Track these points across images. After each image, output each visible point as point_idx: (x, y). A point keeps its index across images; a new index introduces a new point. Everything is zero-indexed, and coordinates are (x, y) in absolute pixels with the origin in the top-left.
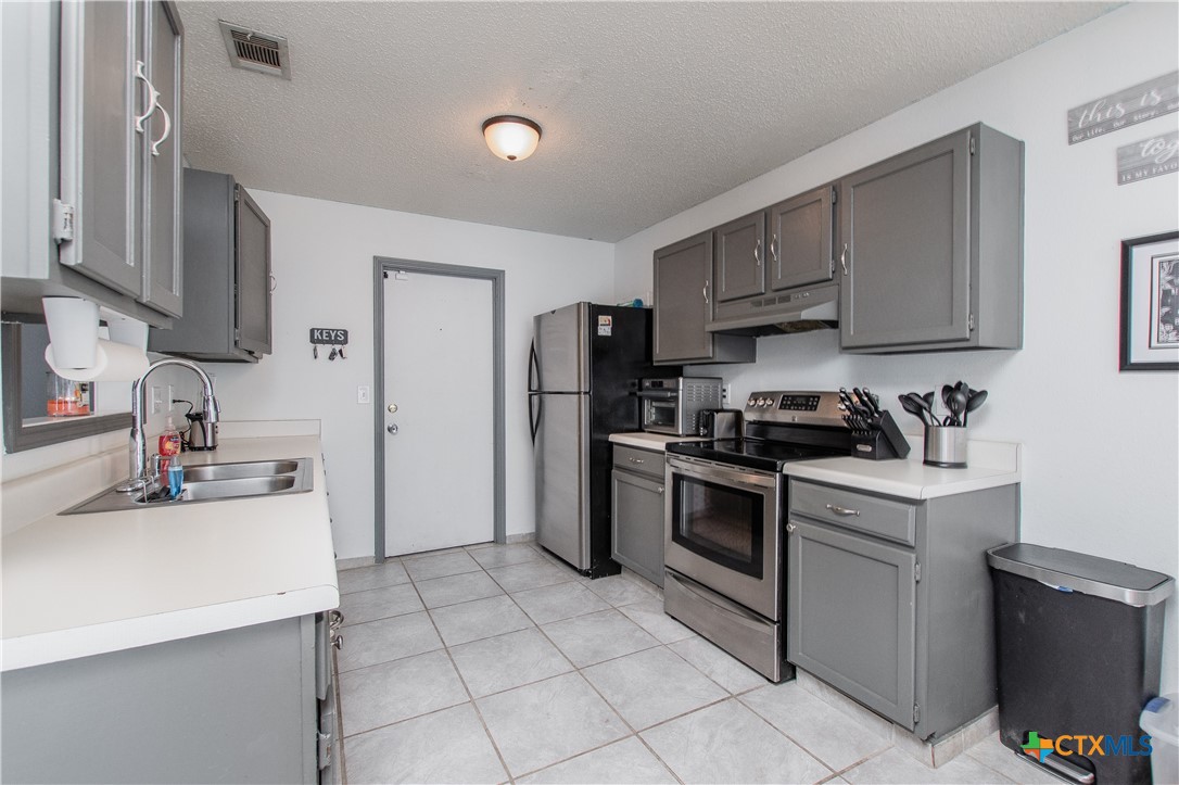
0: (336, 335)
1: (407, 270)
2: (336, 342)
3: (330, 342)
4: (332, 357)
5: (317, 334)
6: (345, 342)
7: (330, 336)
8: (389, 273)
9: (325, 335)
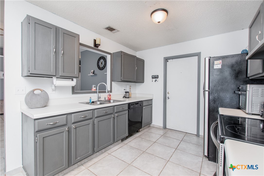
0: (156, 76)
1: (172, 59)
2: (156, 78)
3: (155, 78)
4: (155, 81)
5: (153, 76)
6: (158, 78)
7: (155, 77)
8: (168, 60)
9: (154, 77)
